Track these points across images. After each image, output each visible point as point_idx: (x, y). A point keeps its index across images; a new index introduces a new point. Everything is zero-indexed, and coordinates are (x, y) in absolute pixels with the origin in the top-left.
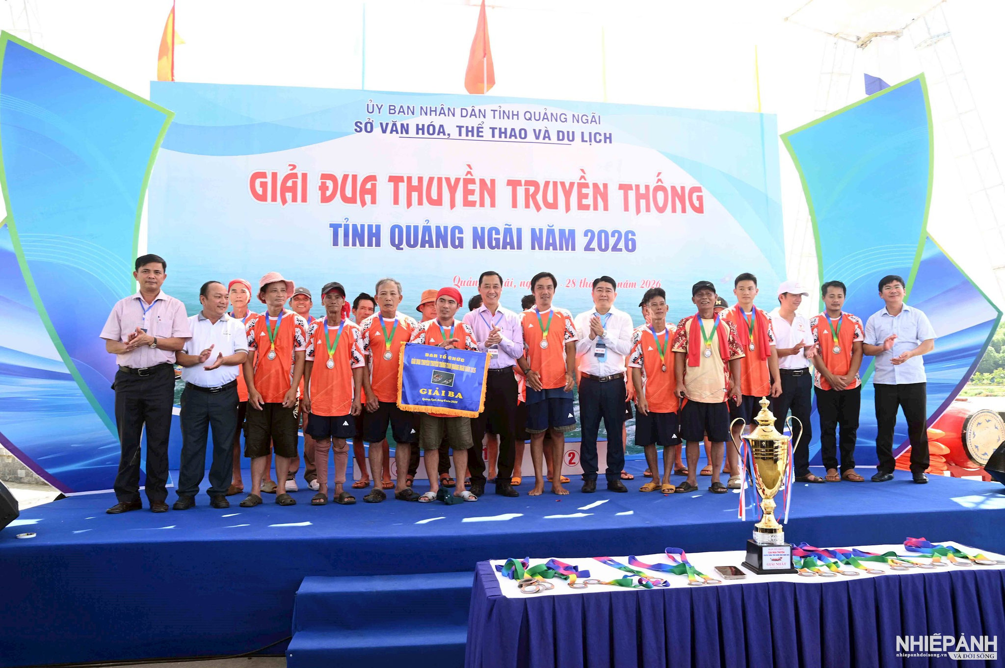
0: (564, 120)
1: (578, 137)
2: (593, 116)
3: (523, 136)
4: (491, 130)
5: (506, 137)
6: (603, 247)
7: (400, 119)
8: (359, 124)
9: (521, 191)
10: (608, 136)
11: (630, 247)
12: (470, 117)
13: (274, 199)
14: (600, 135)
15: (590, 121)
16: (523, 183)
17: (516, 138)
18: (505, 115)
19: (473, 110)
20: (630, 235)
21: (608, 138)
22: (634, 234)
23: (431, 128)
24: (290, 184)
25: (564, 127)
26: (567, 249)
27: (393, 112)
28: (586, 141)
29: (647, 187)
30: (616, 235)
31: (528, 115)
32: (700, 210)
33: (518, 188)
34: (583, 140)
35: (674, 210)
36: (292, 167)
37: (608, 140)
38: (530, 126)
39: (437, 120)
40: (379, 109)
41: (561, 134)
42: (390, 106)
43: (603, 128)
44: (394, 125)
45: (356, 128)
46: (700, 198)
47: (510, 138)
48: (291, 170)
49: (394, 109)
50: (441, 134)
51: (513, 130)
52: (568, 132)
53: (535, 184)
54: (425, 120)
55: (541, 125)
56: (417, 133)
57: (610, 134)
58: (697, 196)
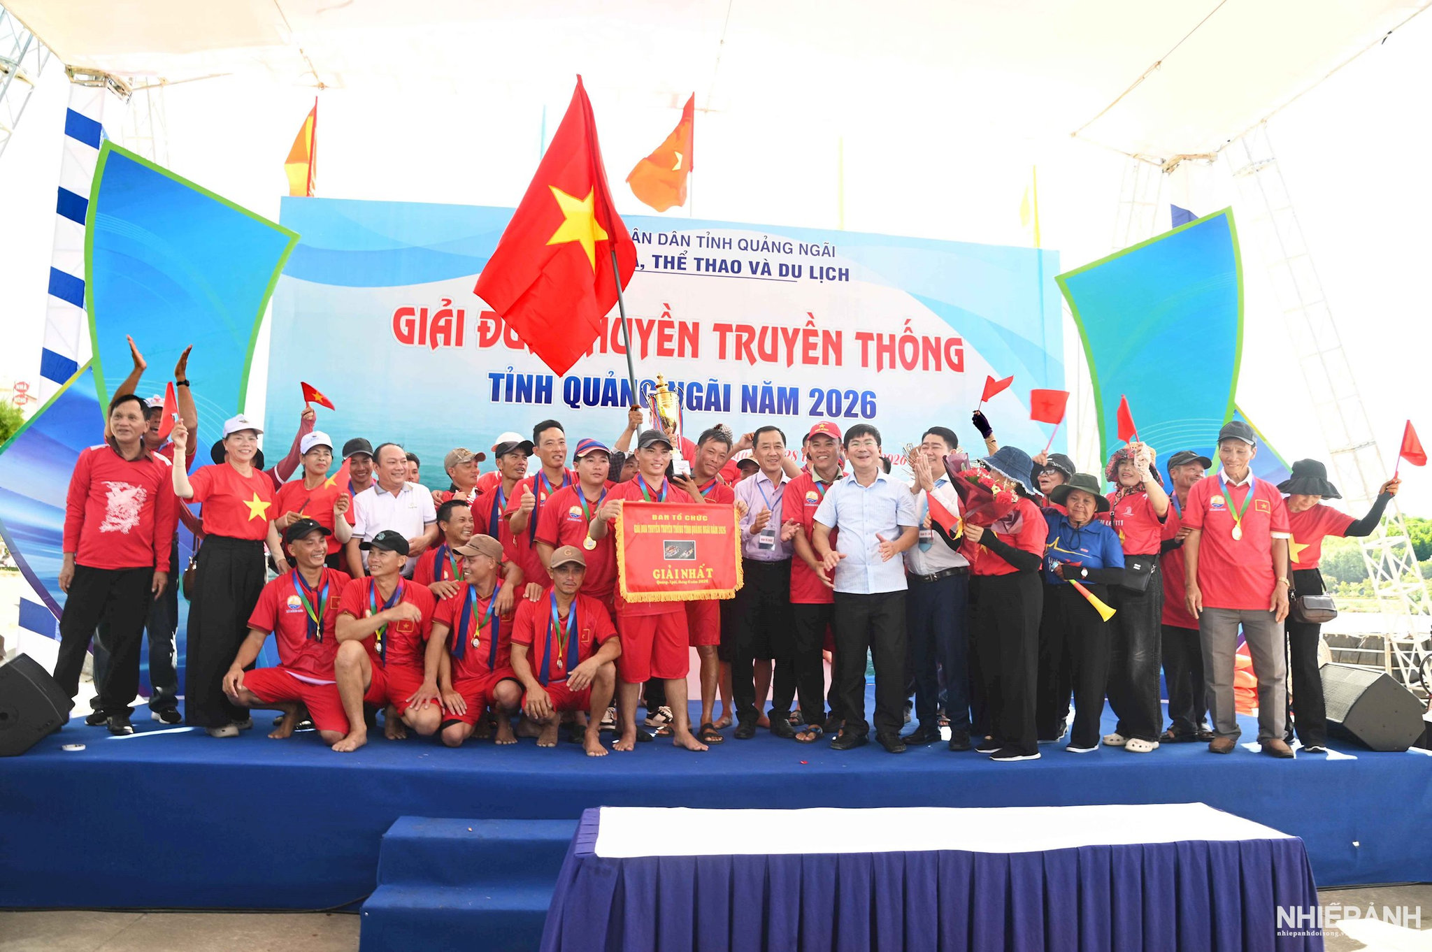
0: (789, 251)
1: (806, 272)
2: (826, 247)
3: (736, 269)
4: (696, 261)
5: (714, 270)
6: (834, 412)
9: (731, 338)
10: (844, 272)
11: (868, 413)
12: (670, 244)
13: (422, 341)
14: (834, 270)
15: (821, 253)
16: (734, 328)
17: (727, 271)
18: (714, 243)
19: (674, 236)
20: (868, 396)
21: (844, 275)
22: (873, 396)
24: (442, 323)
25: (789, 260)
26: (788, 413)
28: (817, 278)
29: (892, 337)
30: (851, 396)
31: (743, 244)
32: (959, 367)
33: (728, 334)
34: (812, 277)
35: (926, 367)
36: (445, 302)
37: (844, 277)
38: (746, 257)
41: (784, 268)
43: (836, 263)
46: (960, 353)
47: (720, 271)
48: (445, 305)
51: (724, 261)
52: (793, 266)
53: (749, 329)
55: (759, 257)
57: (847, 270)
58: (956, 350)
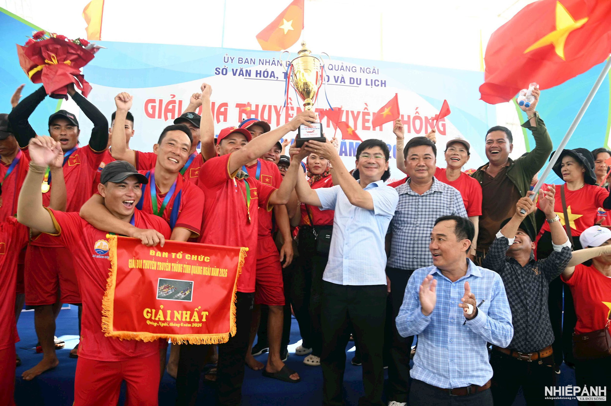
0: (355, 71)
1: (363, 82)
2: (374, 69)
3: (327, 80)
7: (245, 67)
8: (218, 69)
10: (383, 82)
13: (160, 117)
14: (378, 81)
15: (371, 72)
23: (266, 73)
24: (170, 107)
25: (355, 76)
27: (241, 62)
28: (369, 85)
29: (409, 117)
31: (331, 67)
32: (443, 133)
34: (367, 84)
36: (172, 96)
37: (383, 85)
38: (332, 74)
39: (270, 68)
40: (232, 60)
41: (352, 80)
42: (239, 58)
43: (380, 77)
44: (241, 70)
45: (216, 72)
46: (444, 126)
48: (172, 98)
49: (242, 61)
50: (272, 77)
52: (357, 79)
54: (262, 68)
55: (339, 74)
56: (257, 76)
57: (385, 81)
58: (442, 124)
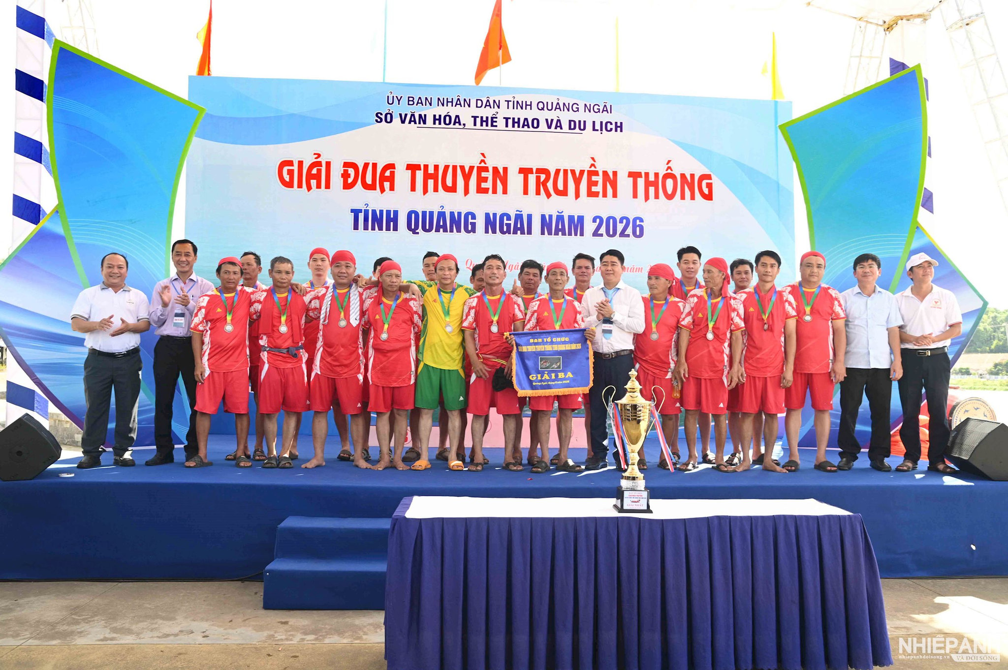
0: (576, 110)
1: (589, 126)
2: (605, 106)
3: (535, 125)
4: (505, 120)
5: (519, 127)
6: (611, 233)
7: (418, 110)
8: (379, 115)
9: (532, 178)
10: (619, 125)
11: (638, 233)
12: (485, 107)
13: (300, 186)
14: (611, 124)
15: (601, 111)
16: (534, 171)
17: (529, 127)
18: (519, 105)
19: (488, 101)
20: (638, 221)
21: (619, 127)
22: (641, 220)
23: (447, 118)
24: (314, 171)
25: (576, 117)
26: (576, 235)
27: (412, 103)
28: (598, 130)
29: (657, 175)
30: (625, 221)
31: (541, 106)
32: (709, 197)
33: (530, 175)
34: (594, 129)
35: (683, 197)
36: (316, 156)
37: (619, 129)
38: (543, 116)
39: (453, 111)
40: (399, 101)
41: (572, 123)
42: (409, 97)
43: (613, 118)
44: (413, 115)
45: (377, 119)
46: (710, 186)
47: (523, 127)
48: (316, 158)
49: (413, 101)
50: (457, 124)
51: (526, 119)
52: (580, 122)
53: (546, 171)
54: (442, 111)
55: (553, 115)
56: (434, 123)
57: (621, 123)
58: (707, 183)
